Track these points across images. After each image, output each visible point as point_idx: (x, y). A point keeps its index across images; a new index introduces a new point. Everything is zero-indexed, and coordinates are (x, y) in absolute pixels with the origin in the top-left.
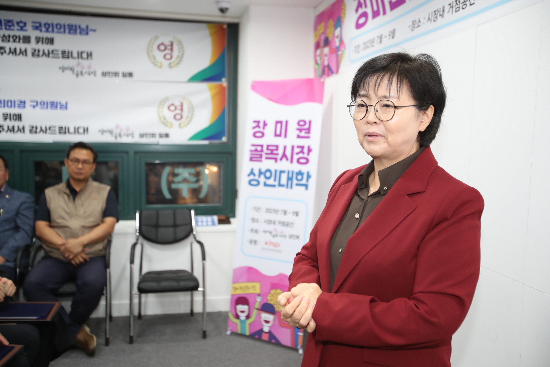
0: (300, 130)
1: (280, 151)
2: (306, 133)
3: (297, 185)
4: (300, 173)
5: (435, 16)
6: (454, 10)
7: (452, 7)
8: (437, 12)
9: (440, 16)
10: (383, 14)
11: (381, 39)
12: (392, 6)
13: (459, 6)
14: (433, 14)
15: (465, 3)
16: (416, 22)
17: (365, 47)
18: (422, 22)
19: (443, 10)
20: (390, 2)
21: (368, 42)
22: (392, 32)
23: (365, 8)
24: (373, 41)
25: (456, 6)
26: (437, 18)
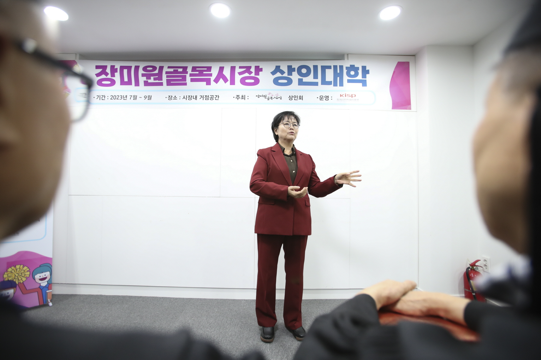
5: (189, 98)
6: (204, 99)
7: (203, 97)
8: (190, 97)
9: (193, 98)
10: (135, 86)
11: (135, 98)
12: (146, 84)
13: (208, 98)
14: (188, 97)
15: (212, 98)
16: (172, 97)
17: (113, 98)
18: (178, 98)
19: (196, 97)
20: (145, 81)
21: (118, 96)
22: (147, 96)
23: (111, 77)
24: (124, 97)
25: (206, 98)
26: (191, 99)
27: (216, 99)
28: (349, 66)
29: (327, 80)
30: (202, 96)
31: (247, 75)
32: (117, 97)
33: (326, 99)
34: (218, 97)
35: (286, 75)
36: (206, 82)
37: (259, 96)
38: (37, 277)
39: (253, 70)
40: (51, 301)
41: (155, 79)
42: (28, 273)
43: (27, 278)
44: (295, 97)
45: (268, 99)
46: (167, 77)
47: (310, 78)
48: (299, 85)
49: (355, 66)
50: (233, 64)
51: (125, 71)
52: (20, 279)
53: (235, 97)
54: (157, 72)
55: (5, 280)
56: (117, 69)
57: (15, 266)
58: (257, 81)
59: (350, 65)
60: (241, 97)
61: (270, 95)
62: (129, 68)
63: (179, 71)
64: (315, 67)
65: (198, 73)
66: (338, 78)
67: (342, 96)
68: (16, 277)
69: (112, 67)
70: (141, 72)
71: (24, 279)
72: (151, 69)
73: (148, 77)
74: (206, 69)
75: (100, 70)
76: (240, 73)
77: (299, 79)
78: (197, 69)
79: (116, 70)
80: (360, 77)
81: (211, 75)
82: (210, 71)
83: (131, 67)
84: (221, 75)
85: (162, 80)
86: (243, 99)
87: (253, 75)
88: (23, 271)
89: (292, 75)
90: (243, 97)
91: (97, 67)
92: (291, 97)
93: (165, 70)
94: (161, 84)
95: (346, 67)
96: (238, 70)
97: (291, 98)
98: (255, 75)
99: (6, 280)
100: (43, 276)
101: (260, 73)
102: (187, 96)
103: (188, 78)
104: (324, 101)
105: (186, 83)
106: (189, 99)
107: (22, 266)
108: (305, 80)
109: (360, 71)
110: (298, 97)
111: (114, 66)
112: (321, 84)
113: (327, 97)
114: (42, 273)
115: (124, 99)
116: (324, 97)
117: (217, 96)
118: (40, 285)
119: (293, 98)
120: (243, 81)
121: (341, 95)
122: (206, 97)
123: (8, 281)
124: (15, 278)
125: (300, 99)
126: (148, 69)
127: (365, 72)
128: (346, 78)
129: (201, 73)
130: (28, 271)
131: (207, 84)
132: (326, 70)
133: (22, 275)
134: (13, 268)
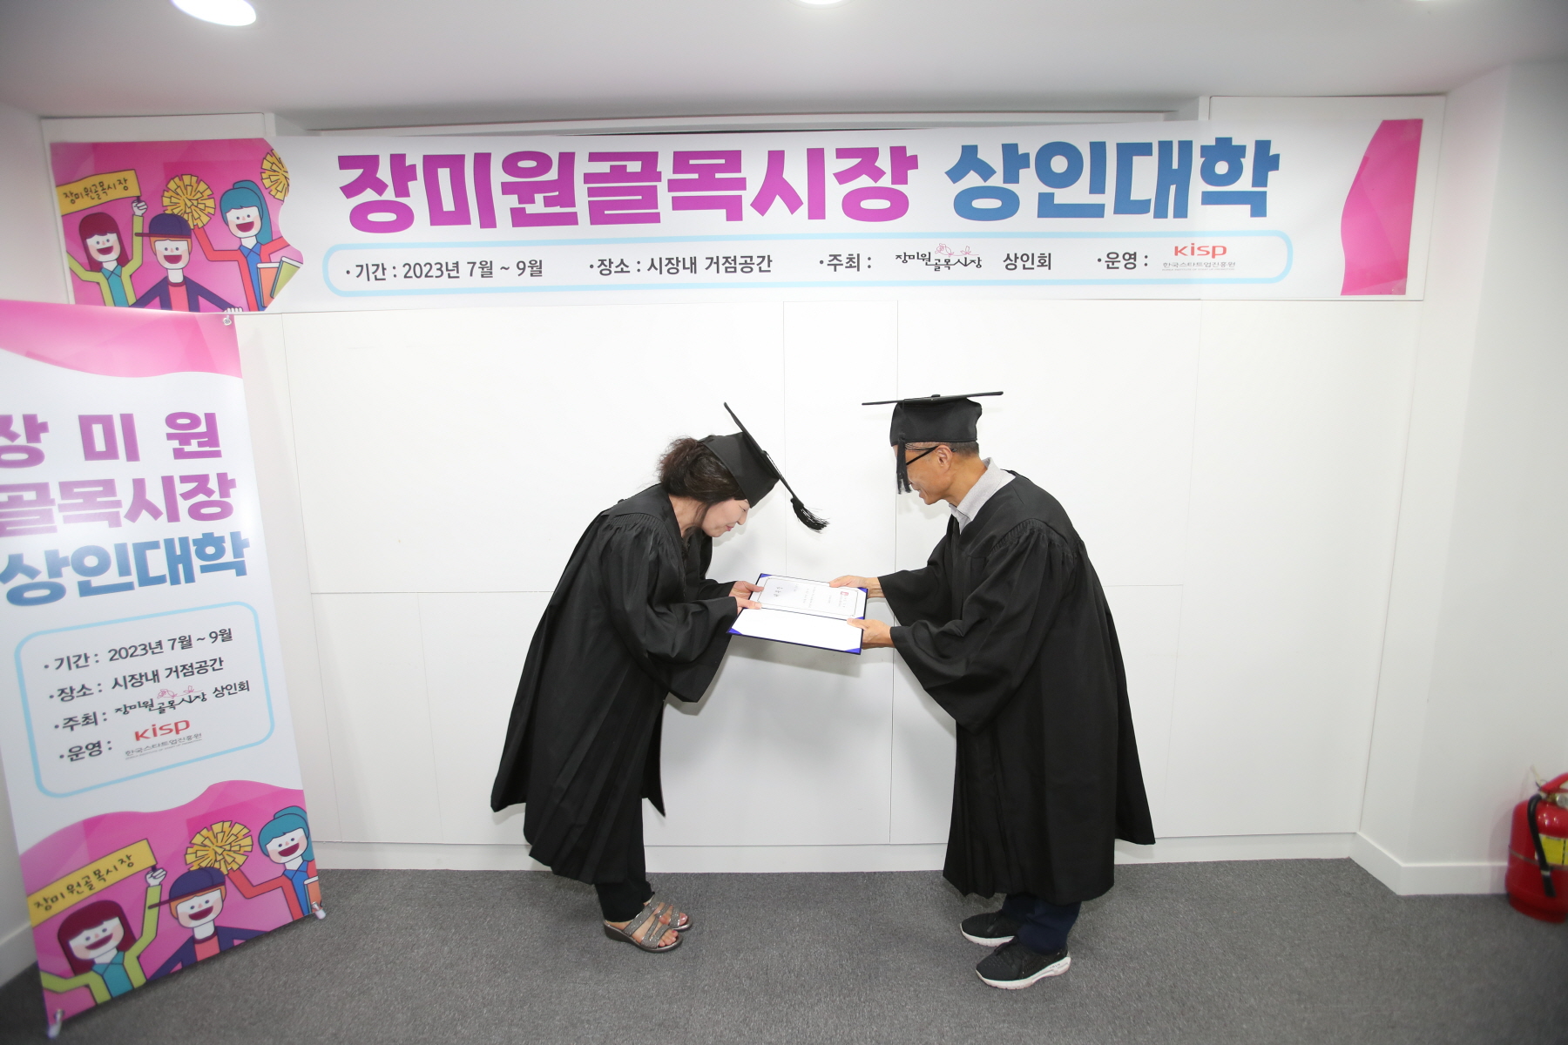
0: (185, 440)
1: (125, 494)
2: (200, 444)
3: (204, 569)
4: (208, 539)
5: (670, 266)
6: (722, 268)
7: (717, 263)
8: (674, 262)
9: (684, 268)
10: (483, 226)
11: (487, 270)
12: (520, 218)
13: (733, 265)
14: (665, 262)
15: (747, 266)
16: (611, 263)
17: (411, 273)
18: (633, 267)
19: (694, 262)
20: (512, 210)
21: (428, 266)
22: (528, 264)
23: (397, 196)
24: (450, 267)
25: (727, 265)
26: (678, 270)
27: (760, 270)
28: (1213, 143)
29: (1132, 198)
30: (712, 259)
31: (864, 181)
32: (425, 270)
33: (1128, 266)
34: (769, 261)
35: (997, 181)
36: (725, 210)
37: (905, 258)
38: (274, 847)
39: (884, 162)
40: (320, 906)
41: (548, 202)
42: (248, 841)
43: (246, 854)
44: (1025, 258)
45: (937, 268)
46: (591, 192)
47: (1078, 193)
48: (1041, 214)
49: (1234, 143)
50: (815, 140)
51: (444, 175)
52: (229, 859)
53: (827, 259)
54: (552, 175)
55: (192, 869)
56: (413, 167)
57: (210, 829)
58: (899, 206)
59: (1218, 140)
60: (844, 260)
61: (944, 252)
62: (455, 163)
63: (629, 170)
64: (1098, 149)
65: (695, 176)
66: (1173, 188)
67: (1180, 252)
68: (219, 858)
69: (397, 160)
70: (498, 176)
71: (240, 859)
72: (531, 164)
73: (526, 194)
74: (723, 161)
75: (355, 174)
76: (842, 177)
77: (1041, 195)
78: (692, 162)
79: (410, 173)
80: (1244, 183)
81: (741, 184)
82: (739, 170)
83: (461, 158)
84: (775, 186)
85: (573, 205)
86: (851, 266)
87: (886, 182)
88: (233, 838)
89: (1018, 182)
90: (851, 259)
91: (346, 162)
92: (1012, 257)
93: (582, 167)
94: (571, 219)
95: (1203, 148)
96: (833, 165)
97: (1011, 262)
98: (892, 184)
99: (195, 868)
100: (287, 844)
101: (911, 173)
102: (661, 259)
103: (665, 197)
104: (1121, 272)
105: (658, 214)
106: (671, 271)
107: (227, 824)
108: (1062, 196)
109: (1248, 163)
110: (1036, 260)
111: (403, 157)
112: (1116, 212)
113: (1130, 258)
114: (284, 834)
115: (450, 277)
116: (1120, 258)
117: (764, 257)
118: (286, 870)
119: (1019, 263)
120: (852, 206)
121: (1176, 248)
122: (727, 261)
123: (201, 869)
124: (216, 861)
125: (1042, 265)
126: (523, 164)
127: (1266, 161)
128: (1198, 186)
129: (707, 178)
130: (245, 836)
131: (729, 218)
132: (1136, 159)
133: (233, 849)
134: (205, 832)
